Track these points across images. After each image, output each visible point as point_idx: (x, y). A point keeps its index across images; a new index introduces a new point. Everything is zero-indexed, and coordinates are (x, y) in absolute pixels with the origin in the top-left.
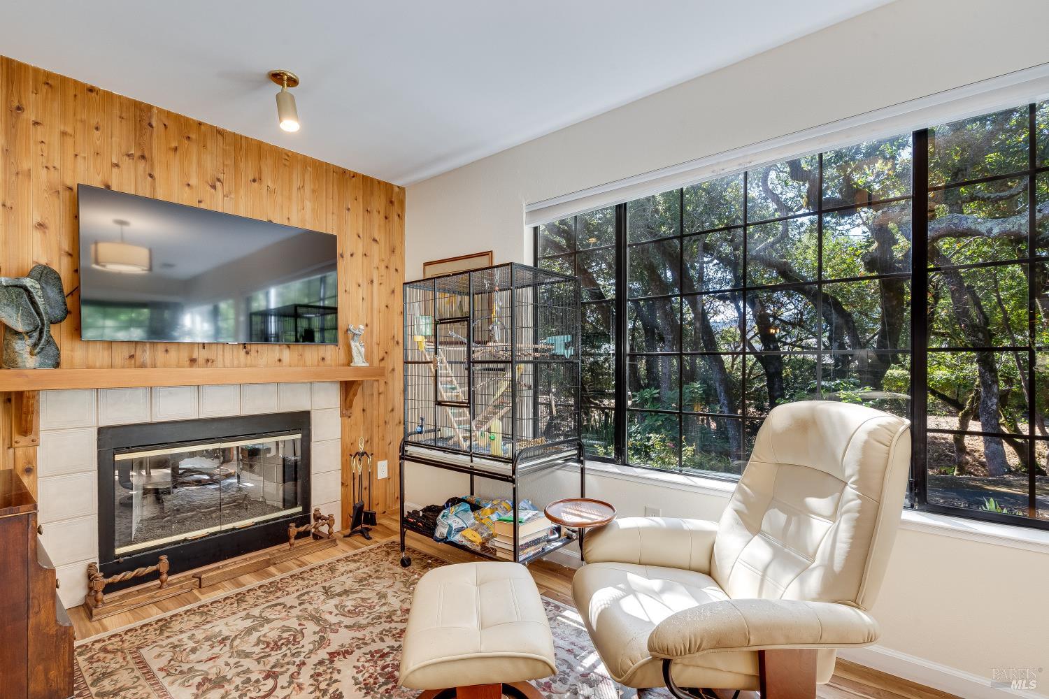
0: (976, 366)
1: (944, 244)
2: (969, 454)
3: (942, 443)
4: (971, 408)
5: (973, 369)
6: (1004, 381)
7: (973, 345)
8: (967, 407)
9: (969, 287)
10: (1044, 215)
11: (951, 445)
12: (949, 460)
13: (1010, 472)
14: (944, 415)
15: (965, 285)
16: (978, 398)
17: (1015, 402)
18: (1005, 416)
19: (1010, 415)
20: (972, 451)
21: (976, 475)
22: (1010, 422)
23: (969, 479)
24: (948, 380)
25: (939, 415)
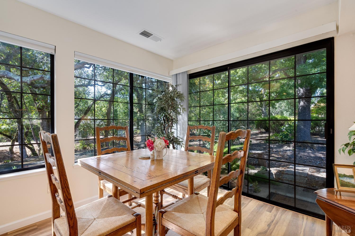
0: (17, 124)
1: (5, 80)
2: (15, 154)
3: (5, 152)
4: (15, 138)
5: (16, 125)
6: (27, 129)
7: (16, 117)
8: (14, 138)
9: (14, 97)
10: (34, 79)
11: (9, 152)
12: (8, 158)
13: (28, 157)
14: (6, 142)
15: (13, 96)
16: (18, 135)
17: (30, 135)
18: (27, 140)
19: (29, 139)
20: (16, 153)
21: (17, 161)
22: (28, 141)
23: (14, 162)
24: (8, 129)
25: (3, 142)
